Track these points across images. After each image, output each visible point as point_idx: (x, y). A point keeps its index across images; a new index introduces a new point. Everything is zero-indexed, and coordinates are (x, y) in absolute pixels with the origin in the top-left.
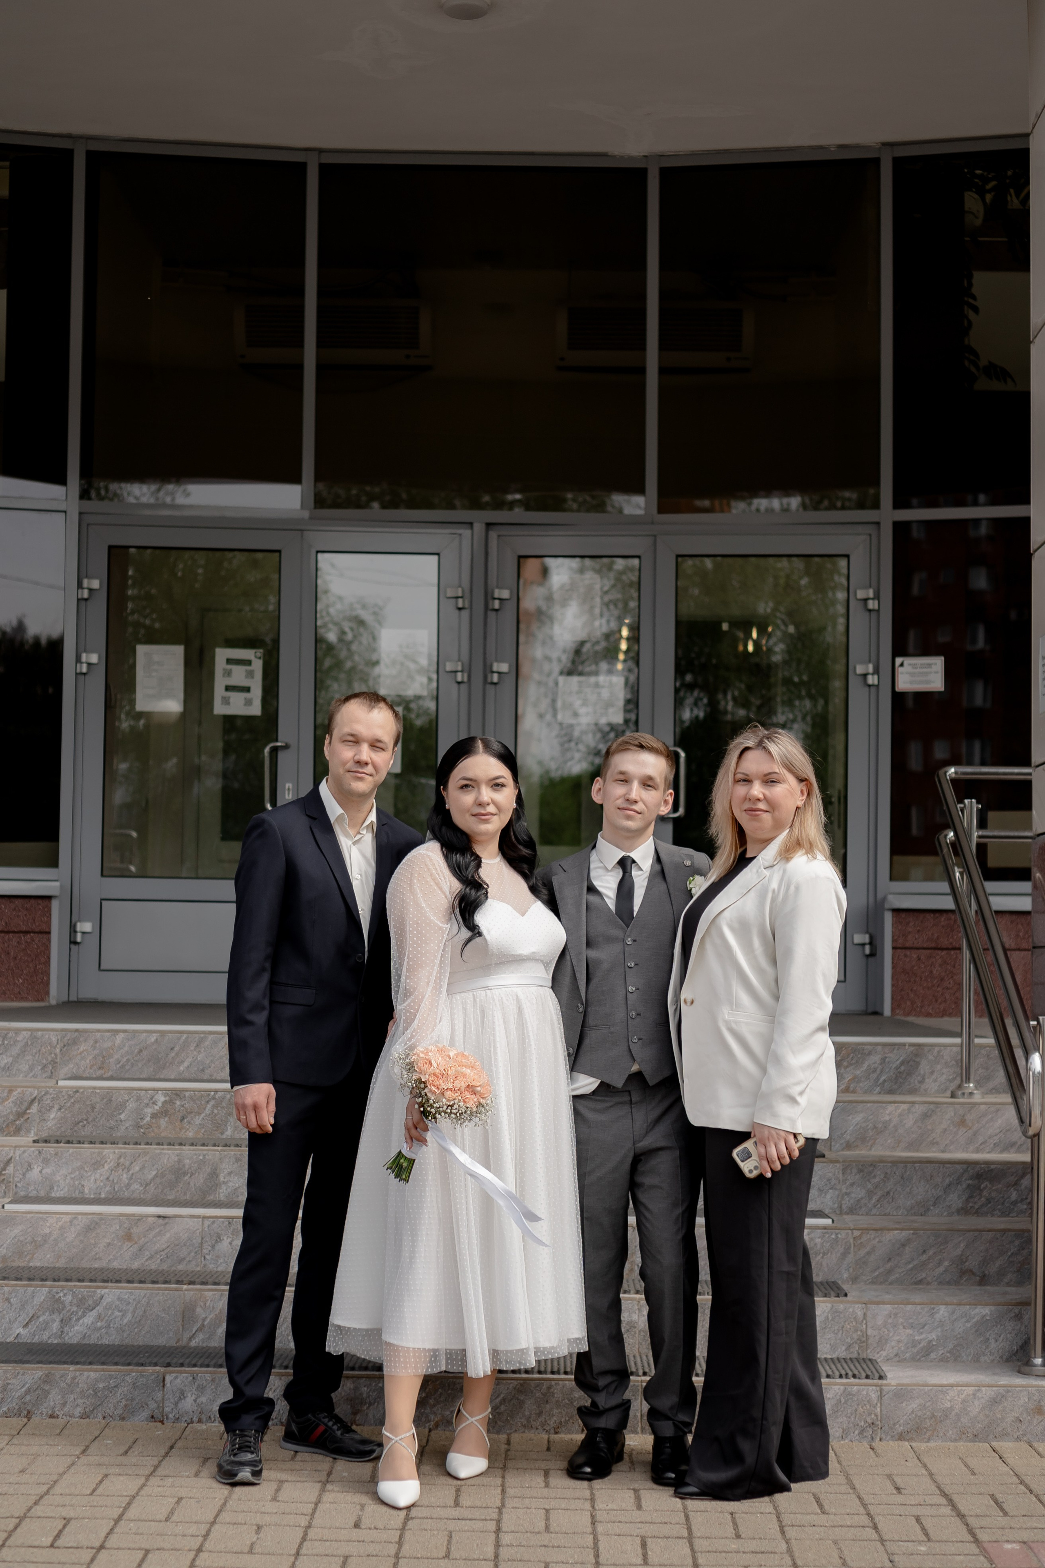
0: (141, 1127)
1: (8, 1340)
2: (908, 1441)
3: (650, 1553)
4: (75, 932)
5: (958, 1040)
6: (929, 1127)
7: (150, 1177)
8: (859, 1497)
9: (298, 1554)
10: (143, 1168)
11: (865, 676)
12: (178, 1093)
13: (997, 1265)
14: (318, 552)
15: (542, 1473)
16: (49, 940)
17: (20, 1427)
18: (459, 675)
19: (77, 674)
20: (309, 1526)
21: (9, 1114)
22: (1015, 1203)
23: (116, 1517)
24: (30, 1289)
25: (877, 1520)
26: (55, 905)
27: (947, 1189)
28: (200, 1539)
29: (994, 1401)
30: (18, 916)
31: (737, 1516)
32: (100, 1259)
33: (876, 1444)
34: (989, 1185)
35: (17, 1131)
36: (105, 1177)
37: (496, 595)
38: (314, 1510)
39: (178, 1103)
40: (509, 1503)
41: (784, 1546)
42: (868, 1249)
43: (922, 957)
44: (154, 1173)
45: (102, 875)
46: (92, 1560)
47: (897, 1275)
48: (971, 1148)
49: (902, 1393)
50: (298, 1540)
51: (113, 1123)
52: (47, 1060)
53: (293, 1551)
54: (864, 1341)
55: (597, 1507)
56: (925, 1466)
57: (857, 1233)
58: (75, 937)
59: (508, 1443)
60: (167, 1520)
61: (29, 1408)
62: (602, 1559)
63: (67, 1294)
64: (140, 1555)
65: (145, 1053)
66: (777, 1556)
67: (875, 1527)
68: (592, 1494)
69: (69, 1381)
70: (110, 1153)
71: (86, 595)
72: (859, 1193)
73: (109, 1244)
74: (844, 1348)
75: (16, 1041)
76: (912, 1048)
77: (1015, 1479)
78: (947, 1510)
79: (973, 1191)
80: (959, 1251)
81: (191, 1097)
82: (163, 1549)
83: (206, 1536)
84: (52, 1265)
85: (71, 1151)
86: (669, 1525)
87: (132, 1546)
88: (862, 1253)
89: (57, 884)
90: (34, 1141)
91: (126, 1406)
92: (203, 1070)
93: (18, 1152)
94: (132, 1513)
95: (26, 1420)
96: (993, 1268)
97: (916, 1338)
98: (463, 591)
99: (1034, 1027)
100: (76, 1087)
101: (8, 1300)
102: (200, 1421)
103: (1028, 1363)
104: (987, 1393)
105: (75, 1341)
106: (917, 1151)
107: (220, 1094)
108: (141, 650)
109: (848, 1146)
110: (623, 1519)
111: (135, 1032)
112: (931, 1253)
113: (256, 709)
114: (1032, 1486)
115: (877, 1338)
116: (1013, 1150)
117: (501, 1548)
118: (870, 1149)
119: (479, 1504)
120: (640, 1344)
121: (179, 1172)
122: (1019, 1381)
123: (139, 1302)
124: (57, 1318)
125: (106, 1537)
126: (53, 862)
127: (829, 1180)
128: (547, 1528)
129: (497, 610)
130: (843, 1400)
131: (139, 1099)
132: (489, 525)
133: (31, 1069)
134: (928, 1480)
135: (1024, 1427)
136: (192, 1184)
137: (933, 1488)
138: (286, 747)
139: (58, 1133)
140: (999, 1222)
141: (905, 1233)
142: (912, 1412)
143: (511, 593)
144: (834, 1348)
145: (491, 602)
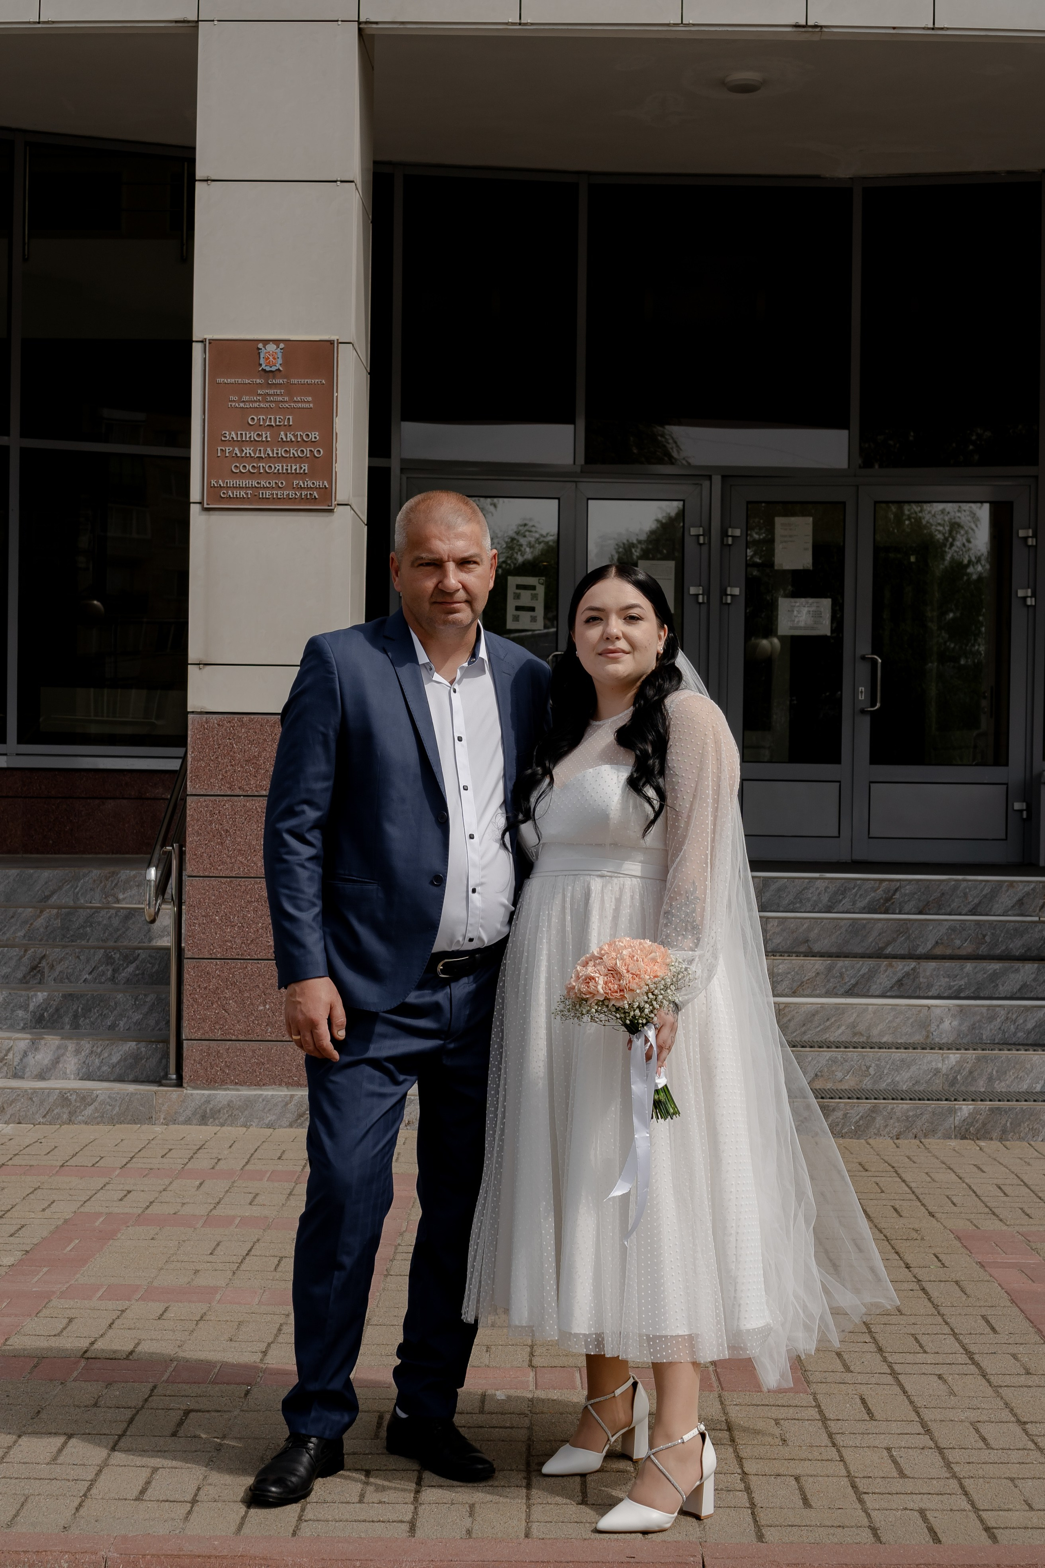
11: (1025, 598)
14: (588, 499)
18: (701, 597)
37: (730, 534)
98: (704, 531)
113: (539, 625)
120: (943, 1083)
129: (730, 545)
132: (723, 478)
143: (741, 533)
145: (725, 539)
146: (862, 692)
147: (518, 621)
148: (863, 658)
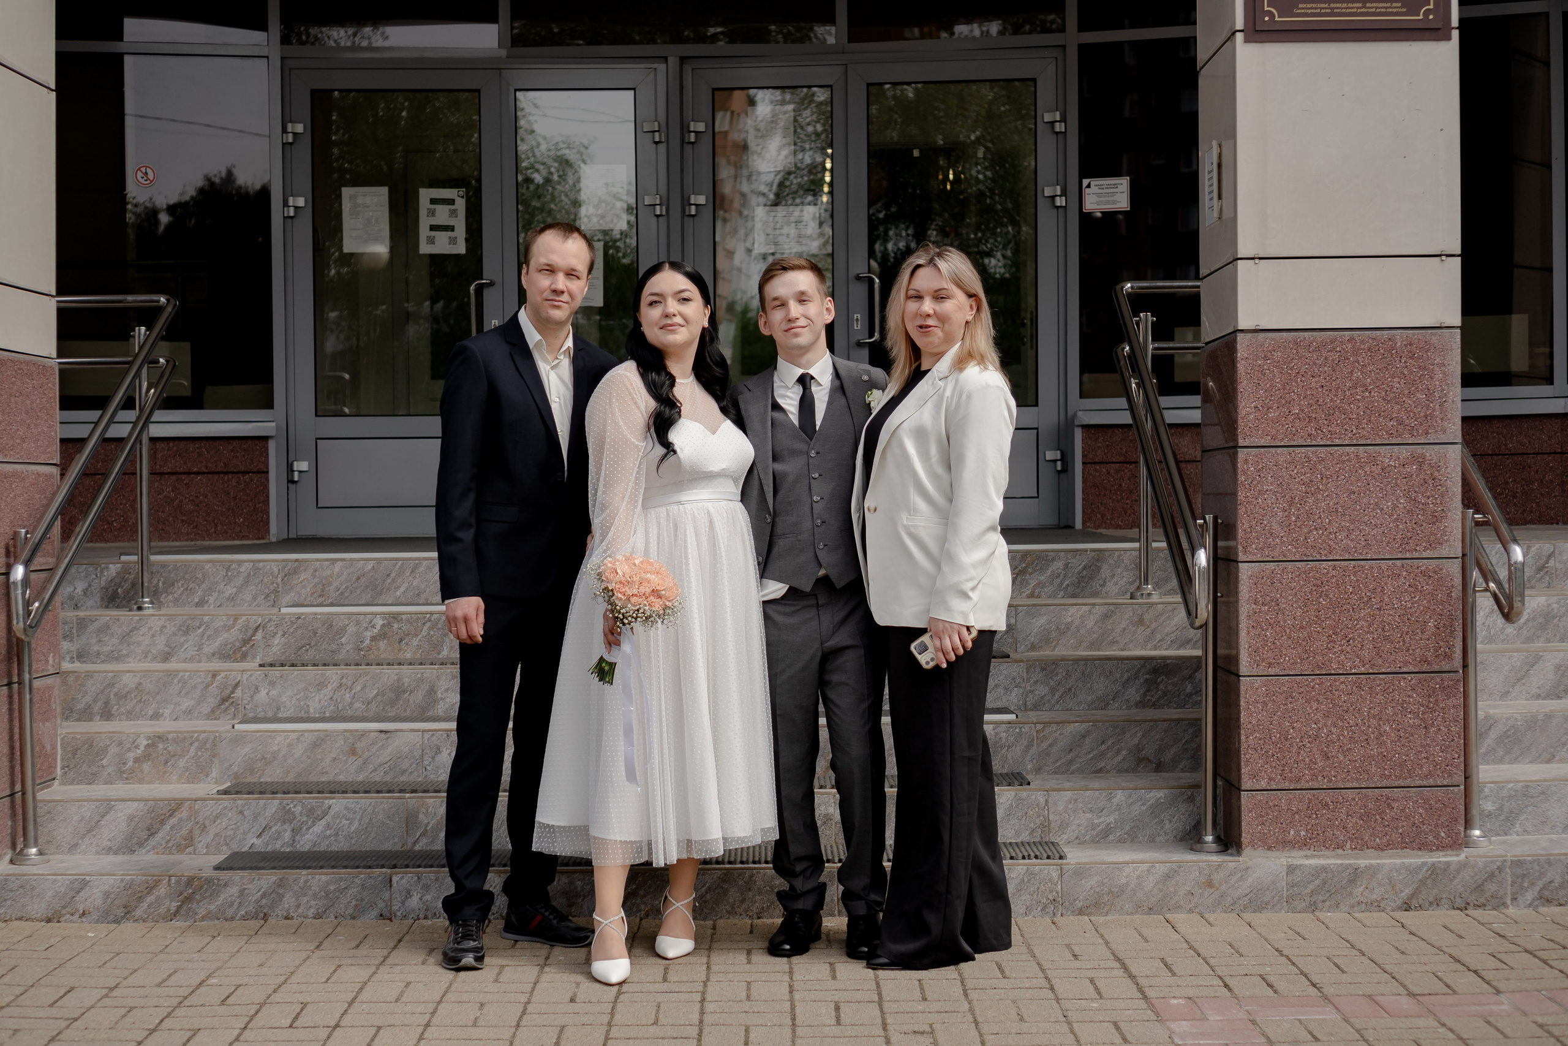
0: (361, 650)
1: (243, 850)
2: (1088, 915)
3: (842, 1015)
4: (293, 471)
5: (1136, 545)
6: (1110, 627)
7: (372, 695)
8: (1038, 964)
9: (518, 1026)
10: (364, 687)
11: (1053, 197)
12: (395, 617)
13: (1172, 752)
14: (516, 90)
15: (745, 952)
16: (267, 480)
17: (257, 928)
18: (658, 208)
19: (284, 217)
20: (529, 1002)
21: (235, 641)
22: (1190, 695)
23: (349, 1000)
24: (262, 802)
25: (1053, 982)
26: (272, 445)
27: (1126, 684)
28: (428, 1016)
29: (1167, 877)
30: (237, 457)
31: (924, 982)
32: (327, 773)
33: (1058, 919)
34: (1165, 679)
35: (244, 657)
36: (329, 697)
37: (692, 129)
38: (533, 989)
39: (396, 626)
40: (713, 978)
41: (966, 1006)
42: (1050, 741)
43: (1112, 471)
44: (375, 692)
45: (316, 415)
46: (328, 1037)
47: (1078, 765)
48: (1149, 646)
49: (1081, 872)
50: (519, 1015)
51: (335, 647)
52: (269, 589)
53: (514, 1023)
54: (1046, 826)
55: (794, 978)
56: (1102, 936)
57: (1039, 727)
58: (293, 476)
59: (714, 928)
60: (397, 1001)
61: (265, 911)
62: (797, 1022)
63: (297, 805)
64: (373, 1031)
65: (363, 580)
66: (959, 1015)
67: (1052, 989)
68: (791, 968)
69: (301, 884)
70: (333, 674)
71: (290, 140)
72: (1042, 690)
73: (335, 759)
74: (1027, 833)
75: (239, 572)
76: (1093, 554)
77: (1185, 945)
78: (1120, 973)
79: (1151, 685)
80: (1136, 741)
81: (408, 620)
82: (394, 1026)
83: (433, 1013)
84: (282, 780)
85: (296, 673)
86: (860, 992)
87: (366, 1024)
88: (1045, 745)
89: (273, 424)
90: (261, 666)
91: (356, 906)
92: (418, 595)
93: (245, 676)
94: (364, 996)
95: (262, 922)
96: (1168, 756)
97: (1095, 821)
98: (659, 125)
99: (1201, 526)
100: (298, 614)
101: (241, 812)
102: (426, 918)
103: (1200, 841)
104: (1161, 869)
105: (306, 848)
106: (1098, 650)
107: (435, 616)
108: (346, 192)
109: (1033, 647)
110: (818, 987)
111: (352, 560)
112: (1109, 743)
113: (461, 249)
114: (1200, 951)
115: (1059, 823)
116: (1189, 646)
117: (705, 1015)
118: (1054, 650)
119: (685, 979)
121: (399, 690)
122: (1191, 857)
123: (365, 811)
124: (288, 828)
125: (341, 1017)
126: (269, 404)
127: (1014, 679)
128: (748, 997)
129: (693, 143)
130: (1026, 880)
131: (358, 623)
132: (683, 60)
133: (255, 598)
134: (1104, 947)
135: (1195, 900)
136: (411, 701)
137: (1108, 954)
138: (491, 284)
139: (283, 658)
140: (1174, 713)
141: (1084, 725)
142: (1091, 888)
143: (706, 126)
144: (1018, 833)
145: (687, 135)
146: (857, 320)
147: (433, 243)
148: (858, 278)
